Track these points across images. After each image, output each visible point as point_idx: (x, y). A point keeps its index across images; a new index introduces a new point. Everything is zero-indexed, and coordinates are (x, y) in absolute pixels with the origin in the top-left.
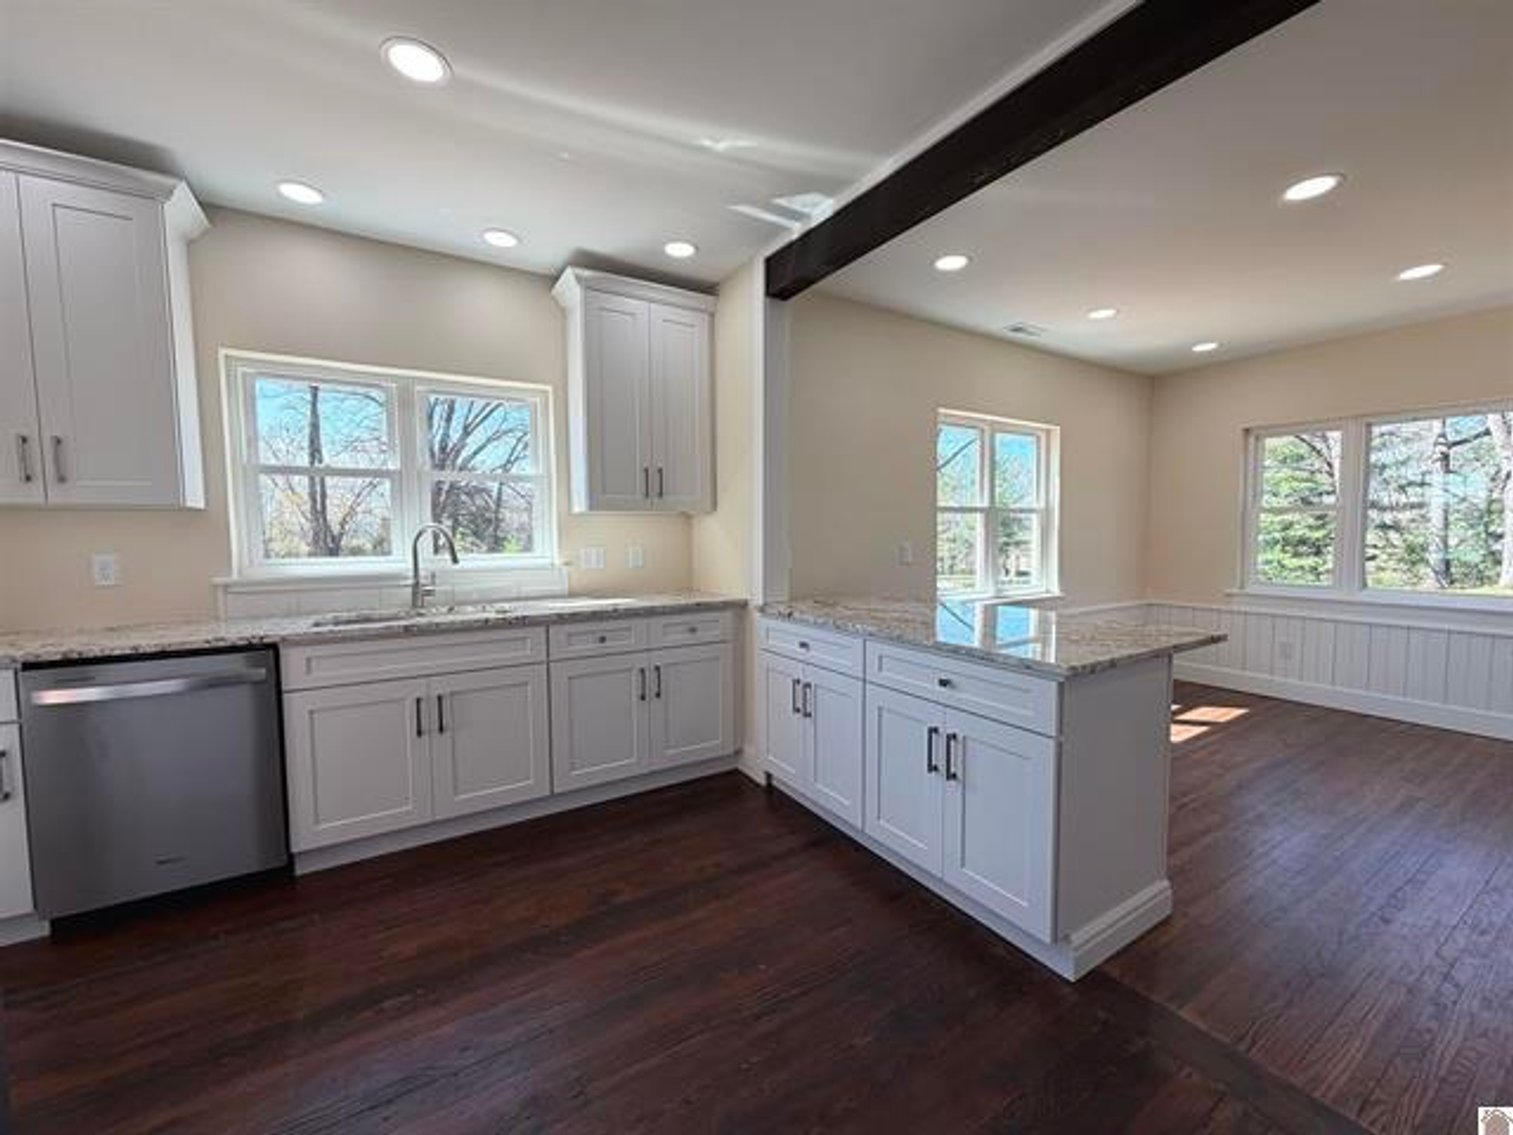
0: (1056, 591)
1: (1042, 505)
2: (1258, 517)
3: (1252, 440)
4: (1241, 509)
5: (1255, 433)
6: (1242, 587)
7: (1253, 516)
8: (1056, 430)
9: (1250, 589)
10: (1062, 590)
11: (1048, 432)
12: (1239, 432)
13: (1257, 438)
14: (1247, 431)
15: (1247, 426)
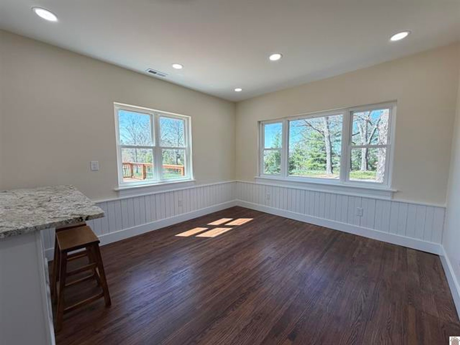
0: (192, 179)
1: (187, 146)
2: (263, 151)
3: (261, 125)
4: (258, 149)
5: (261, 123)
6: (259, 176)
7: (262, 151)
8: (190, 118)
9: (262, 176)
10: (195, 179)
11: (188, 119)
12: (257, 123)
13: (262, 124)
14: (259, 122)
15: (260, 120)
